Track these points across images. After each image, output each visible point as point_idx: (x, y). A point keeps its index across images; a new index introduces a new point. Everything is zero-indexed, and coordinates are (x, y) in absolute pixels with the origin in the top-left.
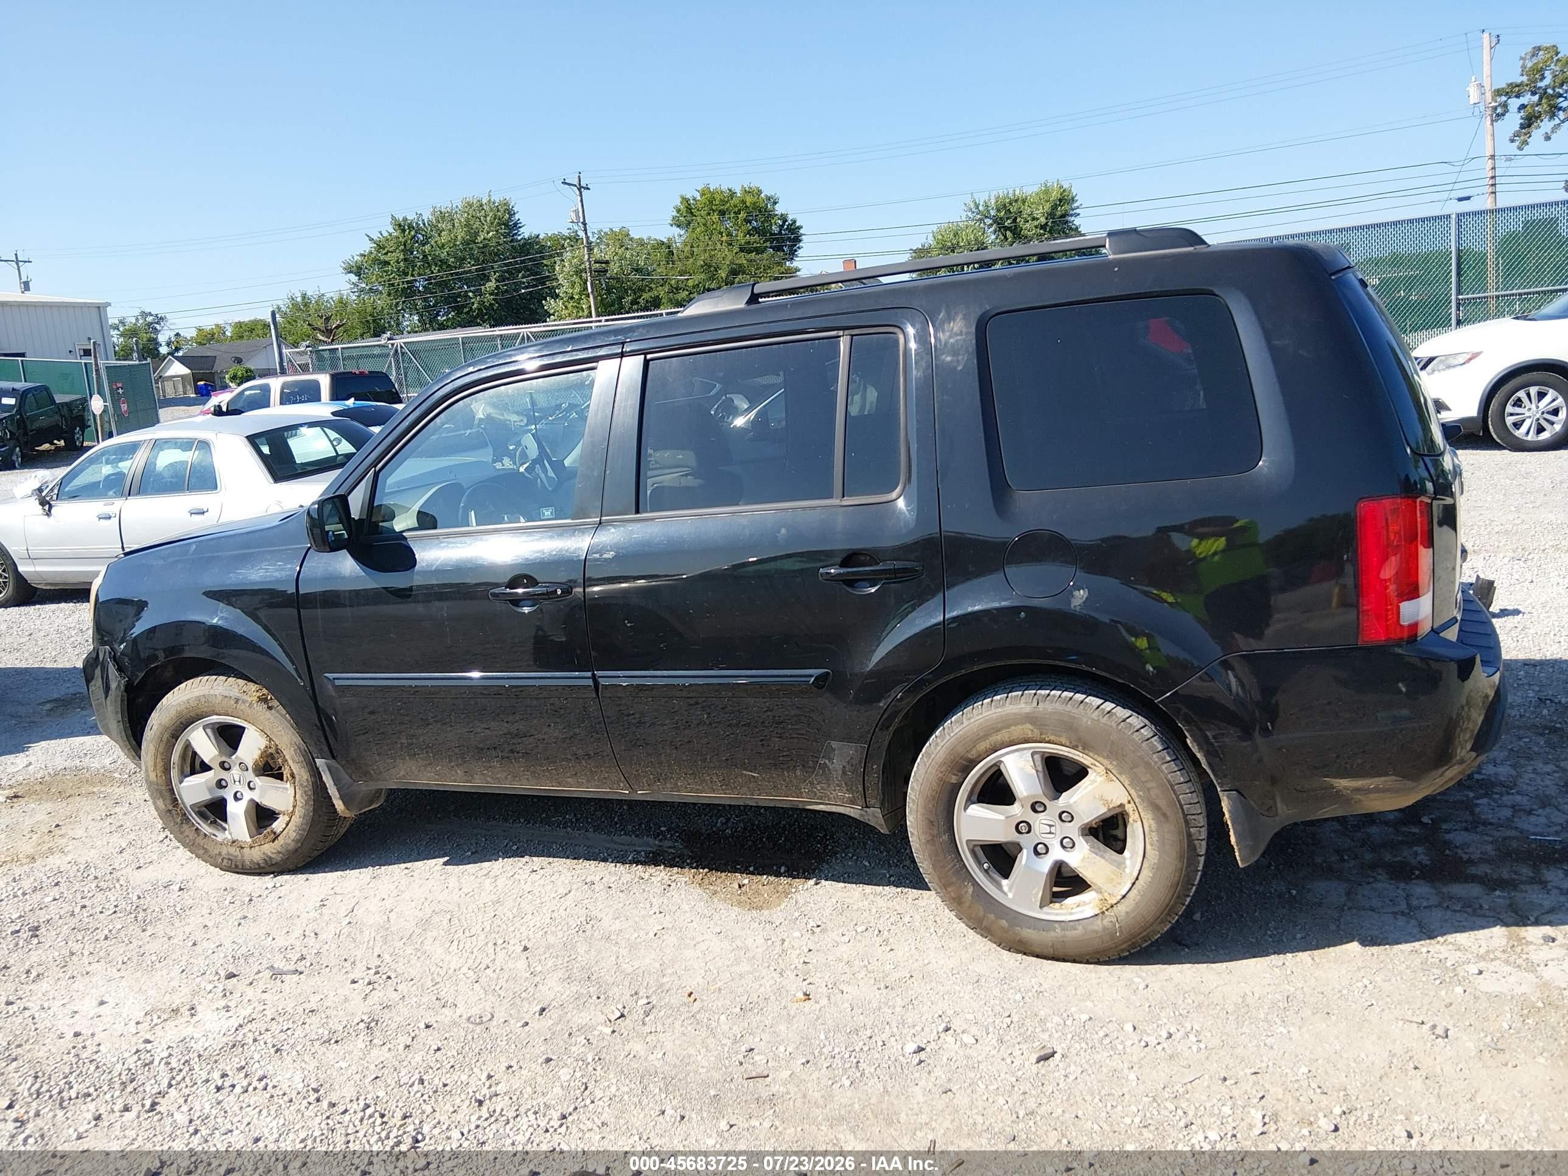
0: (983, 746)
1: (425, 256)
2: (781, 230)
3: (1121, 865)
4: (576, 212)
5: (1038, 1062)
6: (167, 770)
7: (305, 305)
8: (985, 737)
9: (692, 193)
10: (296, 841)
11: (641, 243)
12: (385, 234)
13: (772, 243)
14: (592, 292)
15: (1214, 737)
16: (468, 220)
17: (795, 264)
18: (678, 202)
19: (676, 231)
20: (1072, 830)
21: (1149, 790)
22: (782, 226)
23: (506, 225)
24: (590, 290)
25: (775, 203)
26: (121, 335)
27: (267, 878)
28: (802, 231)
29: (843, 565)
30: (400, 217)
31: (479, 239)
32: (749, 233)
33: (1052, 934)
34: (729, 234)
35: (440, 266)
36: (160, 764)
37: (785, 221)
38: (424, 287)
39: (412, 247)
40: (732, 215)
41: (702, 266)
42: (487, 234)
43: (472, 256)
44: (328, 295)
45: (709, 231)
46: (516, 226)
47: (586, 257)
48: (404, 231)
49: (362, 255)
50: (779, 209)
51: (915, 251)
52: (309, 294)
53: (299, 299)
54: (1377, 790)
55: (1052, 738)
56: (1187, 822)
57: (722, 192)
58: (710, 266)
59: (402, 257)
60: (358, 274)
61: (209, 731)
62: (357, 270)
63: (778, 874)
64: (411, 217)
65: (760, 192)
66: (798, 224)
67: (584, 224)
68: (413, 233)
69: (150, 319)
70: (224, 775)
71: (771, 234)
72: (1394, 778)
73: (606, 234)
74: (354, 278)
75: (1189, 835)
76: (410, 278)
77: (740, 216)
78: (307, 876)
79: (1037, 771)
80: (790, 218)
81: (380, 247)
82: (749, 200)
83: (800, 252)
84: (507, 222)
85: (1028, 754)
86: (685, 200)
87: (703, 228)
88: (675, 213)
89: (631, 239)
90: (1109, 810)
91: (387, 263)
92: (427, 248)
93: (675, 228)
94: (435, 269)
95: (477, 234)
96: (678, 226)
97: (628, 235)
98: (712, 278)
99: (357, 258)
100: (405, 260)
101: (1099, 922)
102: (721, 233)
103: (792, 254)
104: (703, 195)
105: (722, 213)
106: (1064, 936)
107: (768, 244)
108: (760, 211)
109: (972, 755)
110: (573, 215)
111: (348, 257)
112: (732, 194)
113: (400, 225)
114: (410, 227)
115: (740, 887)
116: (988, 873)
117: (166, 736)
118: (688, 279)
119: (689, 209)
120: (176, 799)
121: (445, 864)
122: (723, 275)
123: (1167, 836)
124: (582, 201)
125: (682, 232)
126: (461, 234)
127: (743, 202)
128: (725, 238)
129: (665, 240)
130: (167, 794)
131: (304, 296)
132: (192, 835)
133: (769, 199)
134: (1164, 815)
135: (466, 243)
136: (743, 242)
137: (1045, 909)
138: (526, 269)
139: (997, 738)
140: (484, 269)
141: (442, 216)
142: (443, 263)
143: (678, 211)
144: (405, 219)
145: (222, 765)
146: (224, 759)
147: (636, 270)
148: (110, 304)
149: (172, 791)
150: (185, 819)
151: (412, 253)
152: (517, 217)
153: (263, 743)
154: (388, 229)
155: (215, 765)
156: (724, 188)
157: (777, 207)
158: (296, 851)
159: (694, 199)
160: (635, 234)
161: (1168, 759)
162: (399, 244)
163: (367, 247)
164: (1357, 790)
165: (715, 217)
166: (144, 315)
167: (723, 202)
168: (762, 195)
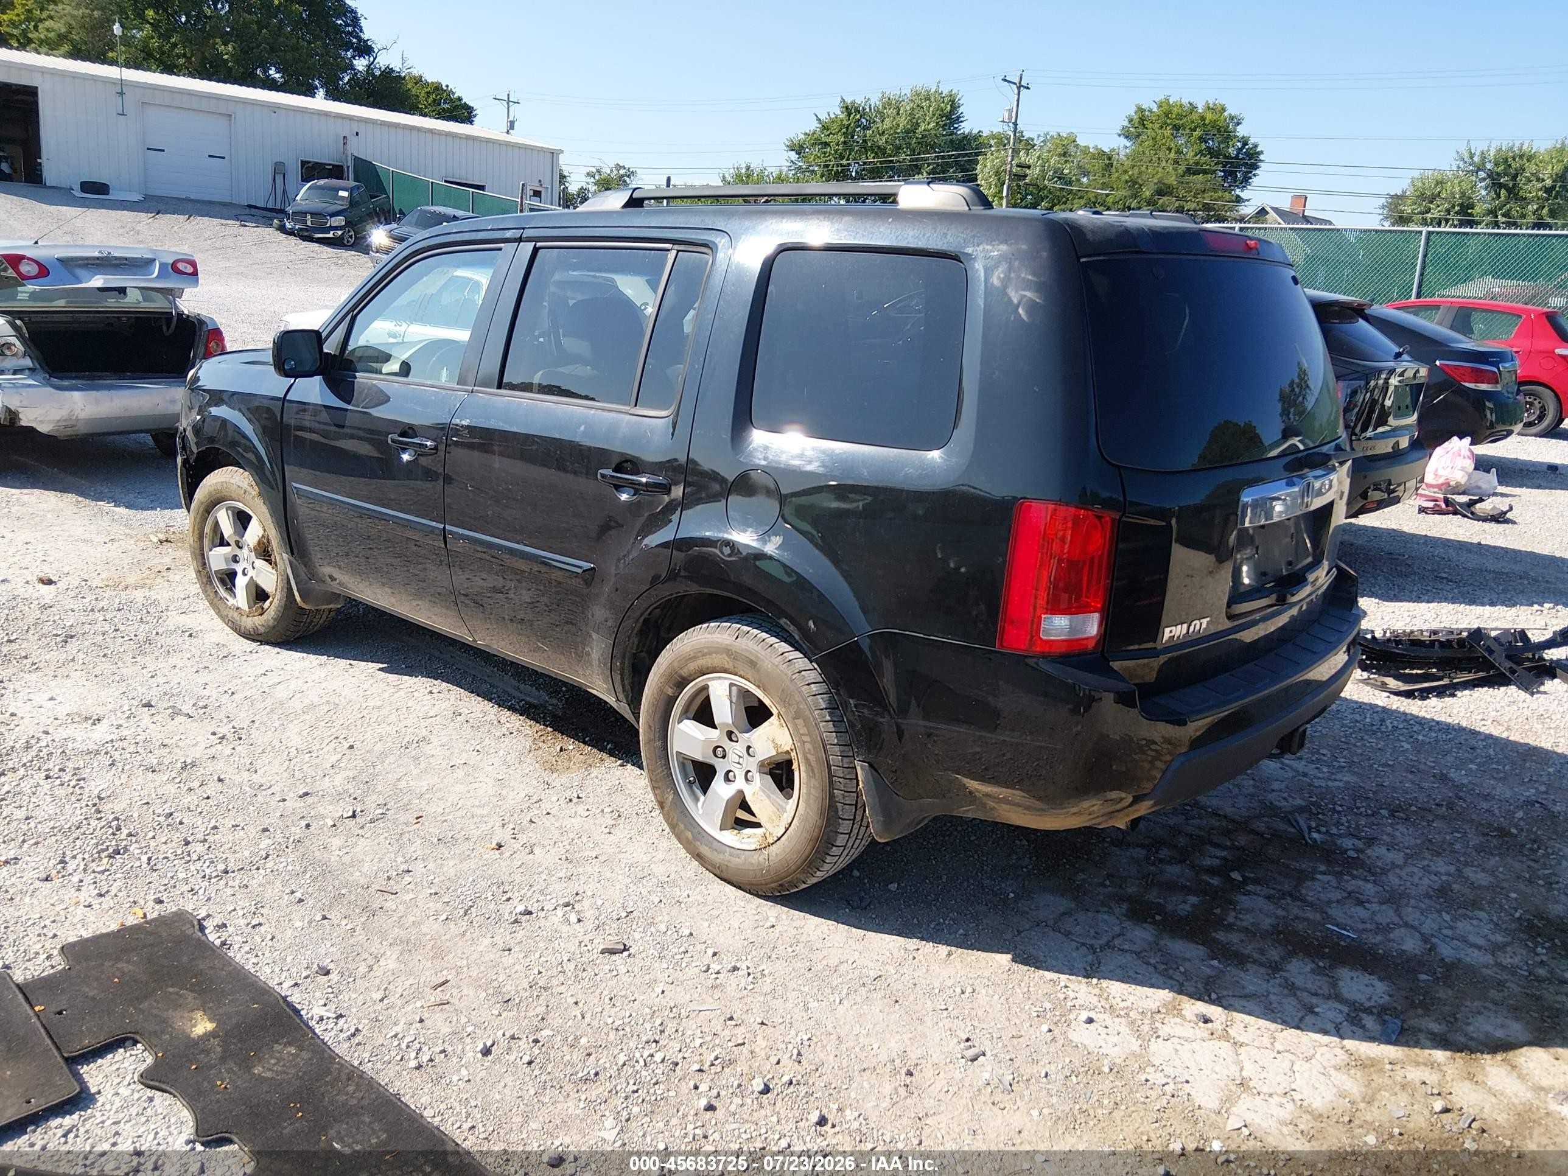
0: (692, 666)
1: (865, 141)
2: (1238, 153)
3: (781, 810)
4: (1010, 111)
5: (603, 952)
6: (201, 537)
7: (748, 177)
8: (694, 658)
9: (1149, 104)
10: (275, 620)
11: (1085, 151)
12: (832, 116)
13: (1224, 166)
14: (1007, 196)
15: (856, 706)
16: (913, 109)
17: (1244, 194)
18: (1132, 111)
19: (1124, 142)
20: (752, 764)
21: (804, 742)
22: (1240, 149)
23: (948, 117)
24: (1005, 194)
25: (1238, 124)
26: (595, 184)
27: (255, 644)
28: (1262, 157)
29: (615, 470)
30: (849, 101)
31: (920, 129)
32: (1201, 151)
33: (721, 856)
34: (1179, 152)
35: (876, 153)
36: (197, 532)
37: (1245, 144)
38: (857, 172)
39: (854, 131)
40: (1188, 131)
41: (1127, 182)
42: (928, 125)
43: (908, 146)
44: (770, 170)
45: (1156, 147)
46: (958, 120)
47: (1009, 159)
48: (849, 114)
49: (806, 134)
50: (1241, 131)
51: (1392, 197)
52: (753, 166)
53: (743, 171)
54: (1005, 801)
55: (742, 673)
56: (831, 783)
57: (1181, 106)
58: (1136, 183)
59: (842, 139)
60: (799, 153)
61: (230, 512)
62: (798, 149)
63: (602, 749)
64: (859, 100)
65: (1224, 110)
66: (1259, 149)
67: (1015, 124)
68: (858, 117)
69: (622, 172)
70: (238, 552)
71: (1225, 157)
72: (1022, 794)
73: (1052, 137)
74: (793, 156)
75: (832, 796)
76: (844, 162)
77: (1195, 133)
78: (279, 650)
79: (731, 702)
80: (1252, 141)
81: (825, 128)
82: (1209, 117)
83: (1255, 181)
84: (950, 115)
85: (727, 683)
86: (1140, 110)
87: (1151, 142)
88: (1126, 123)
89: (1077, 146)
90: (778, 754)
91: (826, 144)
92: (869, 133)
93: (1122, 138)
94: (871, 155)
95: (918, 124)
96: (1126, 137)
97: (1074, 141)
98: (1135, 196)
99: (802, 137)
100: (845, 143)
101: (756, 857)
102: (1170, 149)
103: (1246, 181)
104: (1160, 107)
105: (1176, 128)
106: (729, 861)
107: (1220, 167)
108: (1219, 130)
109: (684, 672)
110: (1006, 114)
111: (792, 136)
112: (1193, 108)
113: (847, 108)
114: (857, 111)
115: (561, 750)
116: (691, 787)
117: (201, 510)
118: (1107, 195)
119: (1142, 121)
120: (205, 564)
121: (380, 669)
122: (1148, 193)
123: (812, 790)
124: (1018, 100)
125: (1128, 144)
126: (903, 122)
127: (1203, 118)
128: (1172, 155)
129: (1107, 150)
130: (199, 558)
131: (748, 168)
132: (212, 595)
133: (1232, 118)
134: (813, 771)
135: (908, 132)
136: (1191, 162)
137: (724, 832)
138: (957, 163)
139: (702, 662)
140: (917, 160)
141: (888, 103)
142: (879, 151)
143: (1131, 121)
144: (853, 103)
145: (237, 543)
146: (238, 538)
147: (1060, 178)
148: (562, 152)
149: (203, 555)
150: (209, 581)
151: (853, 137)
152: (961, 110)
153: (261, 533)
154: (837, 111)
155: (232, 542)
156: (1185, 101)
157: (1239, 128)
158: (274, 627)
159: (1150, 111)
160: (1082, 141)
161: (828, 718)
162: (842, 126)
163: (813, 126)
164: (987, 795)
165: (1168, 132)
166: (619, 167)
167: (1180, 116)
168: (1226, 114)
